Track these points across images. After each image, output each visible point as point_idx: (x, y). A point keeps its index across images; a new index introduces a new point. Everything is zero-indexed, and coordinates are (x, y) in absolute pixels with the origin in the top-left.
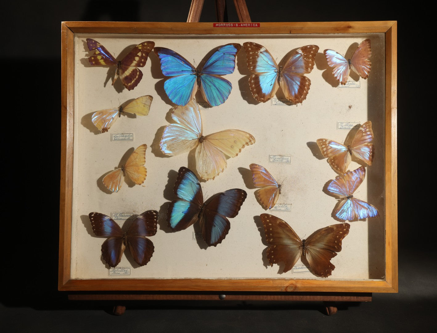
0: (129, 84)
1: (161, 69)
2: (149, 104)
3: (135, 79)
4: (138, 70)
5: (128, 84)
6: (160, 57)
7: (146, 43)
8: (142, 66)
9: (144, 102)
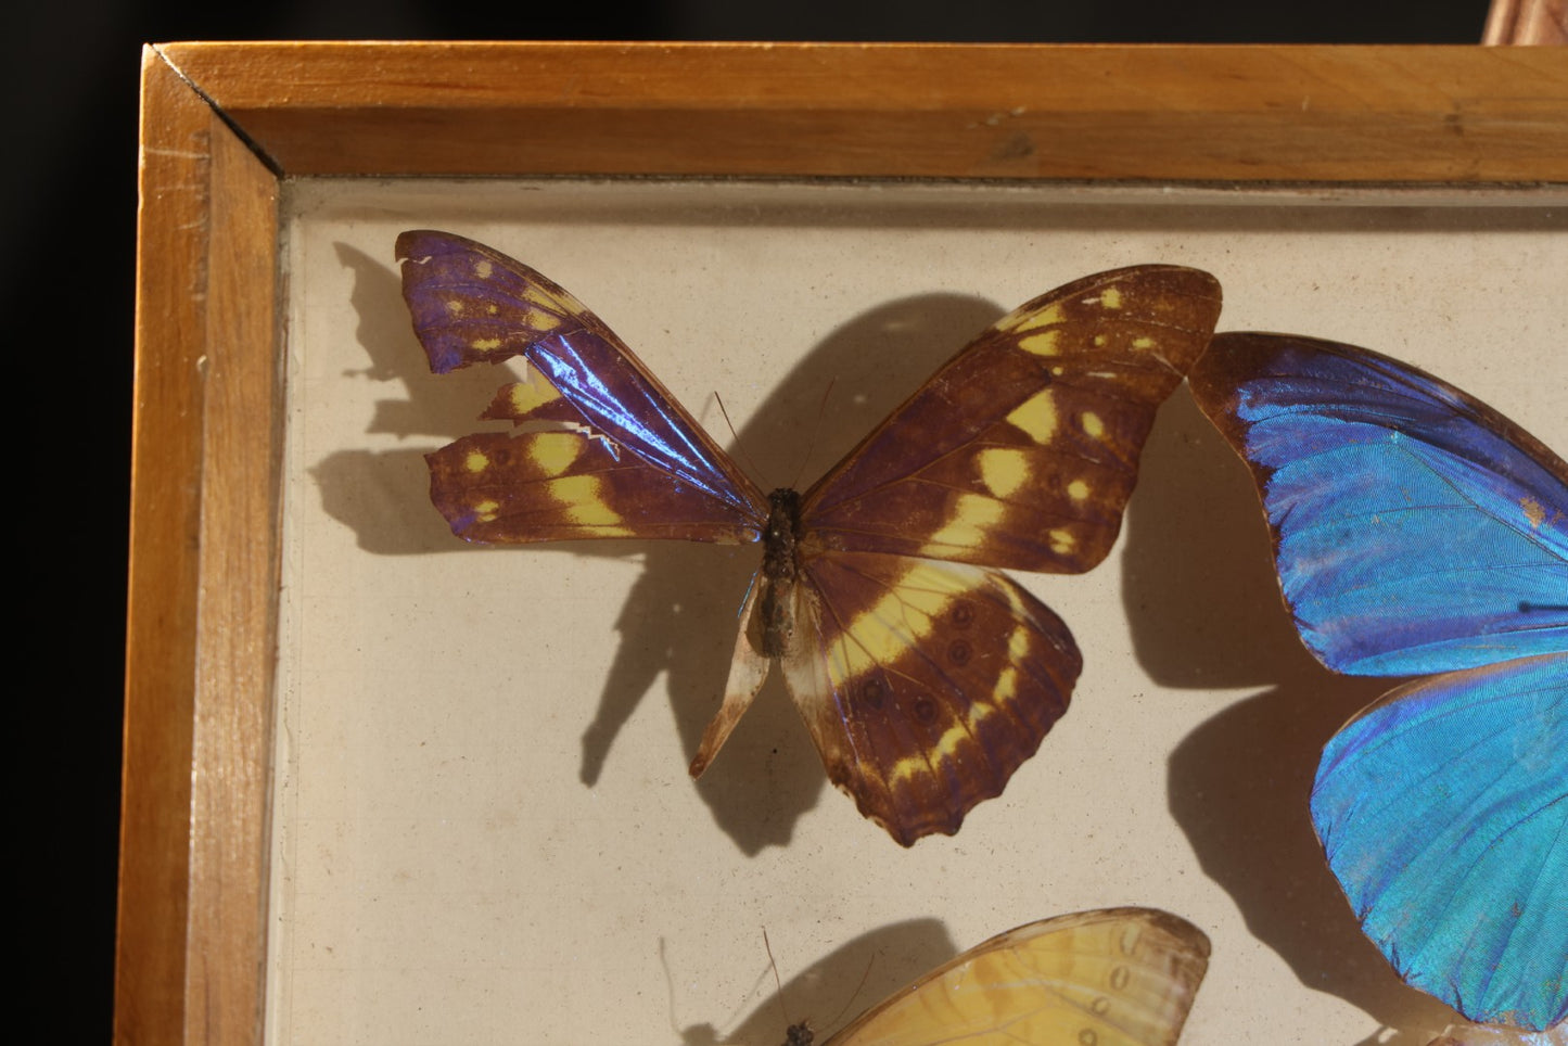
0: (905, 768)
1: (1278, 590)
2: (1163, 1025)
3: (980, 710)
4: (1016, 602)
5: (884, 769)
6: (1259, 449)
7: (1121, 286)
8: (1076, 564)
9: (1087, 993)
